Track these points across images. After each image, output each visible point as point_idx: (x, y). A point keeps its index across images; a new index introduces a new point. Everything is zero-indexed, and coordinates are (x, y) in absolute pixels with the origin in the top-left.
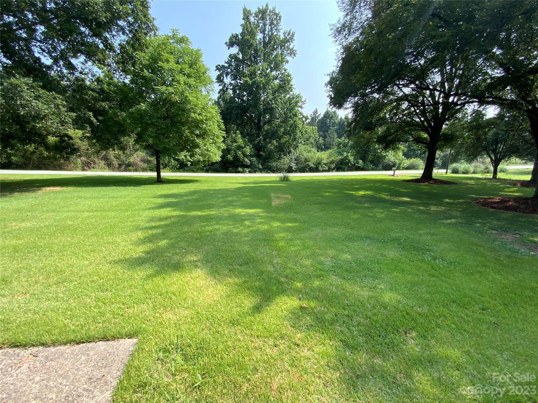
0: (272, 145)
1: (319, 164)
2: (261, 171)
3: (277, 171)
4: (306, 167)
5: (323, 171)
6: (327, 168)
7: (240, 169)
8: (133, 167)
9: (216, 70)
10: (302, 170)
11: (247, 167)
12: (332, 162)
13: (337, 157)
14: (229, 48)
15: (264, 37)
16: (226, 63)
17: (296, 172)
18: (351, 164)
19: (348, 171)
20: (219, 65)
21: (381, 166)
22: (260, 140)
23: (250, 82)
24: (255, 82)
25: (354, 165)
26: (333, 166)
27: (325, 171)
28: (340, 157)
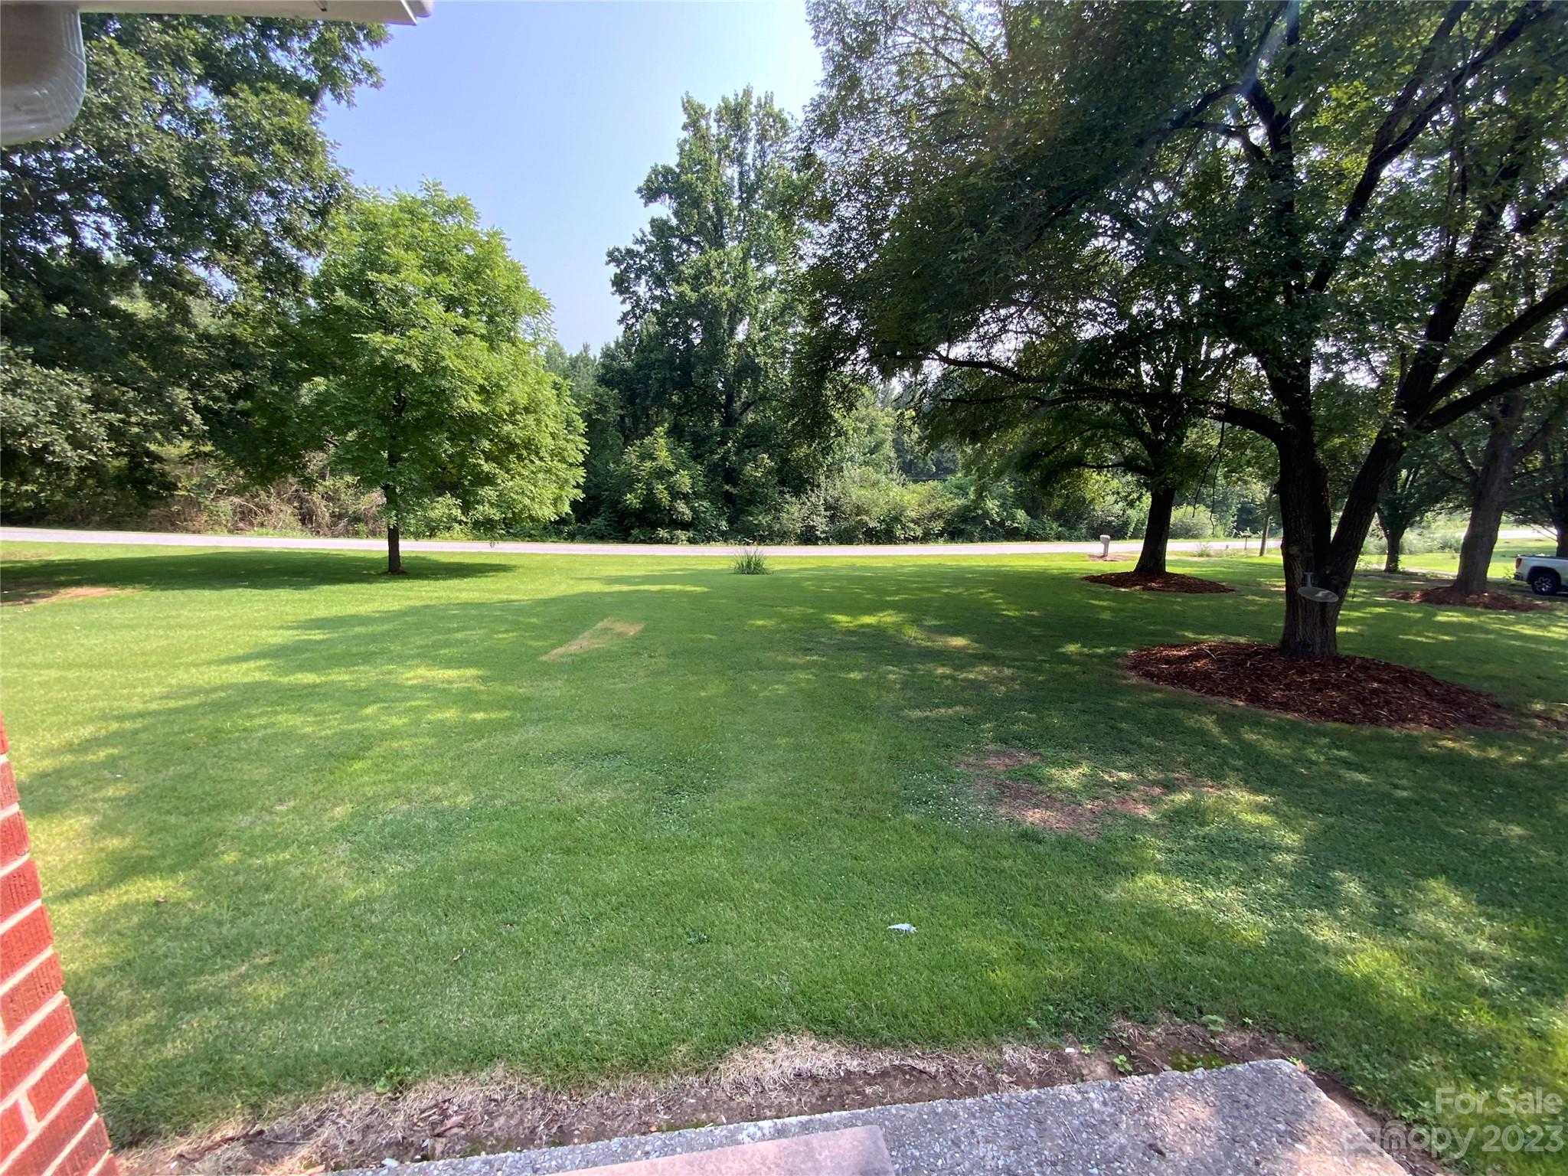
0: (759, 467)
1: (897, 519)
2: (725, 537)
3: (772, 540)
4: (856, 528)
5: (907, 540)
6: (919, 532)
7: (662, 533)
8: (367, 524)
9: (608, 263)
10: (845, 537)
11: (685, 526)
12: (935, 516)
13: (952, 499)
14: (646, 205)
15: (741, 174)
16: (637, 242)
17: (826, 541)
18: (993, 521)
19: (982, 540)
20: (618, 249)
21: (1083, 528)
22: (728, 451)
23: (693, 296)
24: (705, 295)
25: (1002, 524)
26: (937, 526)
27: (915, 540)
28: (960, 502)
